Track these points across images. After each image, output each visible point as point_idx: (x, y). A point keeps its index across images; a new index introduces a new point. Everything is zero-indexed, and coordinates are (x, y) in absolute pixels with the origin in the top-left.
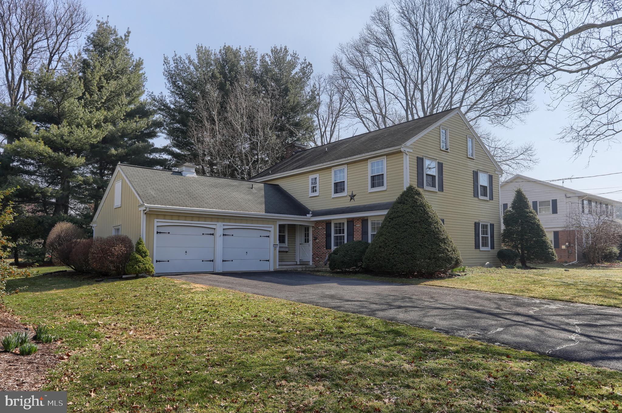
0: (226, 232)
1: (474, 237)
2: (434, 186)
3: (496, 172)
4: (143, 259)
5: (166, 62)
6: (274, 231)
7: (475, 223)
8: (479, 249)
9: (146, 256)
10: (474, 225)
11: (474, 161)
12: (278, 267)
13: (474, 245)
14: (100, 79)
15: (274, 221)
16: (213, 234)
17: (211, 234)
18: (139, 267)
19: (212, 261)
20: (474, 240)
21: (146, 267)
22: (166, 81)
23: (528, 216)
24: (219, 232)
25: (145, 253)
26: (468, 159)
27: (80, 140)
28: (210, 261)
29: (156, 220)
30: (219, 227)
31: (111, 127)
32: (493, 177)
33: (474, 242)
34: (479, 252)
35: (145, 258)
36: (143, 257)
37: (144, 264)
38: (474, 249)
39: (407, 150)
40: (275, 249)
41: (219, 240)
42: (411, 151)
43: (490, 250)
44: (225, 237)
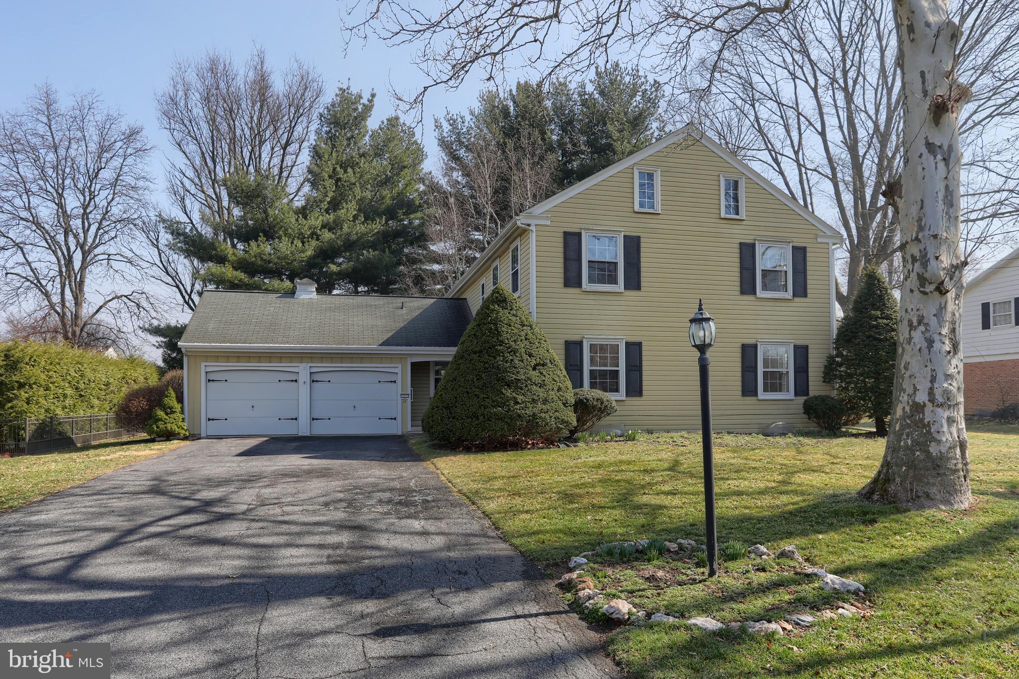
0: (316, 378)
1: (740, 374)
2: (613, 280)
3: (819, 240)
4: (165, 417)
5: (438, 126)
6: (402, 373)
7: (744, 347)
8: (756, 395)
9: (173, 412)
10: (739, 350)
11: (744, 223)
12: (409, 428)
13: (740, 388)
14: (334, 169)
15: (401, 357)
16: (296, 381)
17: (292, 381)
18: (158, 427)
19: (296, 419)
20: (740, 379)
21: (166, 427)
22: (443, 155)
23: (876, 327)
24: (304, 377)
25: (171, 408)
26: (723, 221)
27: (286, 257)
28: (292, 419)
29: (203, 364)
30: (303, 370)
31: (327, 235)
32: (808, 250)
33: (740, 383)
34: (757, 402)
35: (171, 416)
36: (167, 414)
37: (165, 423)
38: (740, 398)
39: (533, 222)
40: (404, 401)
41: (304, 390)
42: (548, 223)
43: (794, 398)
44: (315, 384)
